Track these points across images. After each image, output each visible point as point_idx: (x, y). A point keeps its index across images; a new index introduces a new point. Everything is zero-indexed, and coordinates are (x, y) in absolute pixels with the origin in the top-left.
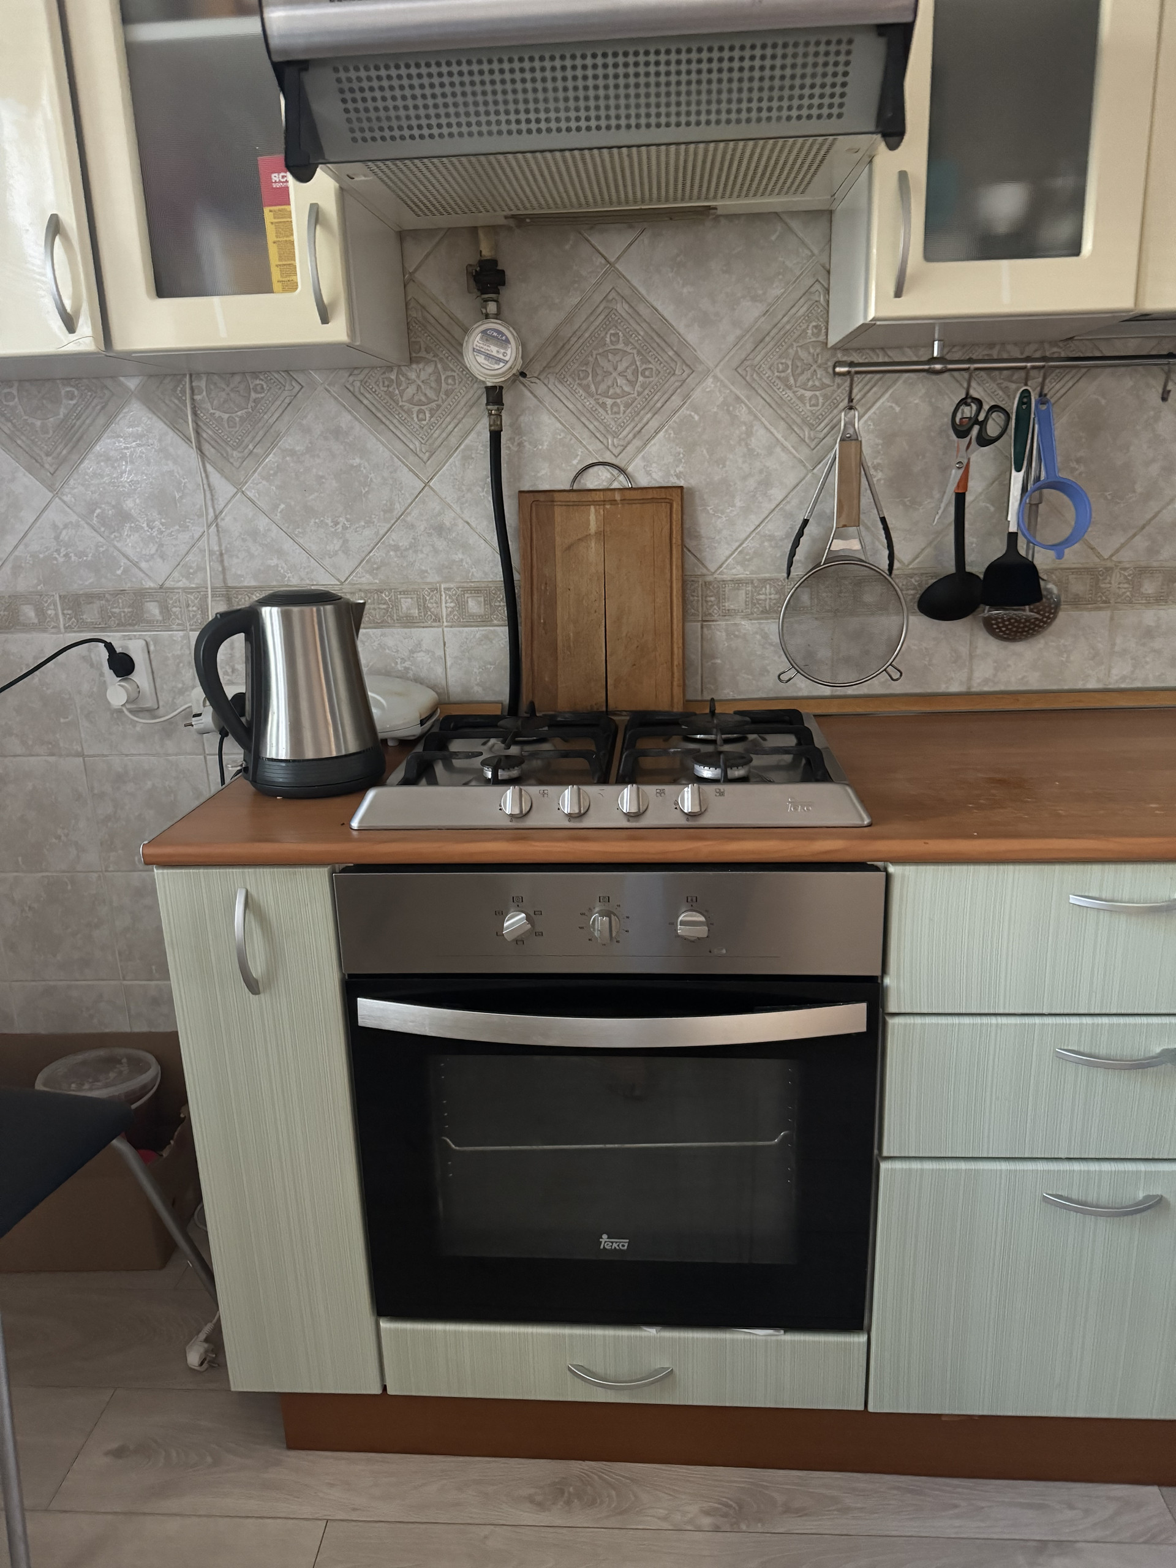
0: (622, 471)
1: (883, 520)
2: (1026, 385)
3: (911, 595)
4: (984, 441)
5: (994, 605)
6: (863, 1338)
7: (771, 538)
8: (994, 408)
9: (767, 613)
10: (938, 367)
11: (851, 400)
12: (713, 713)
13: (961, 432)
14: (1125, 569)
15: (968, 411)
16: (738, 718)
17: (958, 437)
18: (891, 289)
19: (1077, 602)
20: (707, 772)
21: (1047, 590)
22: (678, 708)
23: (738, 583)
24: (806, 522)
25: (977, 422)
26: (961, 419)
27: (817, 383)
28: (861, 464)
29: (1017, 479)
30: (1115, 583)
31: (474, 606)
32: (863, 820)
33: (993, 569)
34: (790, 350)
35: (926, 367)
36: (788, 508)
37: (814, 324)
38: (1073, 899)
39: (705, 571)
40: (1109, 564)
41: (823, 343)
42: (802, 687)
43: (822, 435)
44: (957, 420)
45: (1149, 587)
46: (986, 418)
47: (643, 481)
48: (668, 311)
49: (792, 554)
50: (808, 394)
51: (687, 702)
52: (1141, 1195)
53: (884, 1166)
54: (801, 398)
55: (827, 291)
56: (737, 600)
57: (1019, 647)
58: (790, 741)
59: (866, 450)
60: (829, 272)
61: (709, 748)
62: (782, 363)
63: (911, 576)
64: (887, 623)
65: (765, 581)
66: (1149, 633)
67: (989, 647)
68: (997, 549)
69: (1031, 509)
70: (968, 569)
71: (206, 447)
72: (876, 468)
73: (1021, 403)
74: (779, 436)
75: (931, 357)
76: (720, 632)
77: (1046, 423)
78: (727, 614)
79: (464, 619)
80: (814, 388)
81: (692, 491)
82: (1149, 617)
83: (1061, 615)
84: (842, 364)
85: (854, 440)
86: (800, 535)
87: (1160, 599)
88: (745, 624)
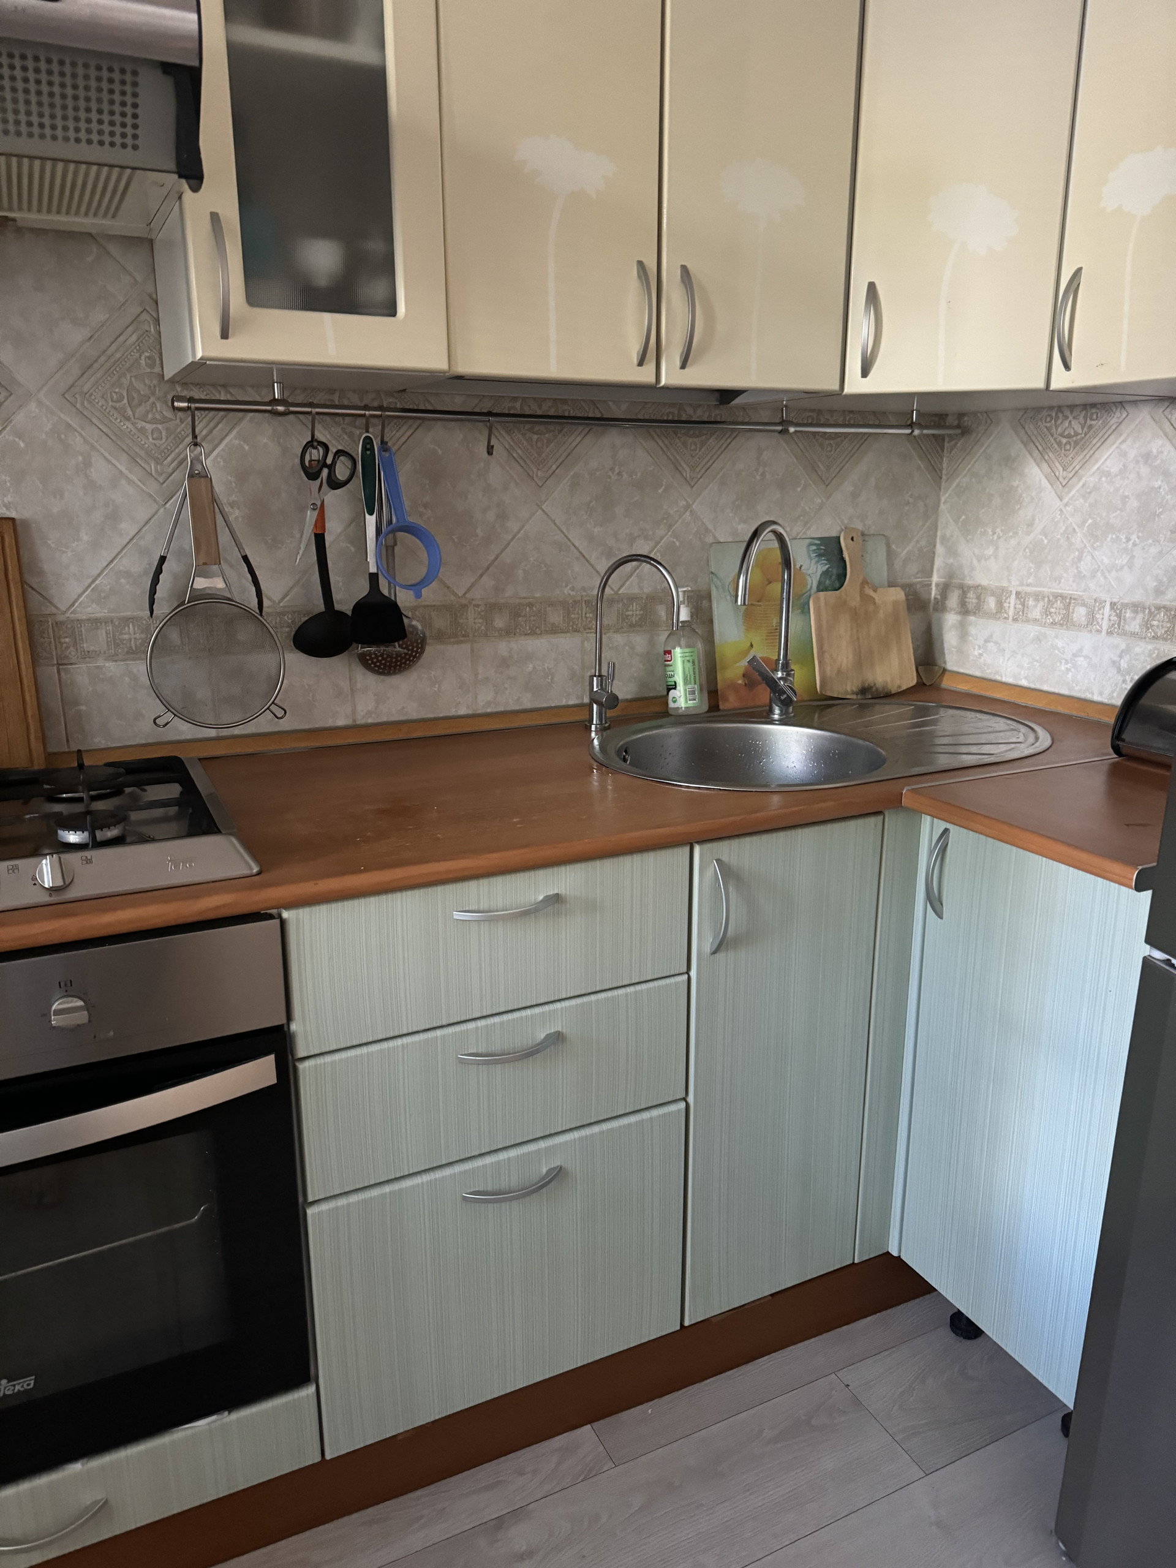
1: (245, 559)
2: (367, 431)
3: (284, 634)
4: (334, 484)
5: (363, 642)
6: (311, 1389)
7: (128, 574)
8: (339, 453)
9: (133, 653)
10: (281, 408)
11: (195, 437)
12: (81, 766)
13: (312, 475)
14: (478, 606)
15: (316, 454)
16: (111, 770)
17: (309, 479)
18: (216, 329)
19: (441, 637)
20: (73, 837)
21: (413, 626)
22: (39, 764)
23: (96, 622)
24: (163, 559)
25: (325, 465)
26: (311, 461)
27: (158, 416)
28: (214, 500)
29: (371, 521)
30: (471, 618)
32: (251, 869)
33: (359, 606)
34: (123, 380)
35: (269, 408)
36: (142, 543)
37: (147, 354)
38: (457, 915)
39: (54, 610)
40: (464, 601)
41: (159, 374)
42: (183, 730)
43: (170, 470)
44: (307, 464)
45: (500, 621)
46: (334, 462)
49: (153, 591)
50: (149, 427)
51: (50, 756)
52: (544, 1170)
53: (310, 1211)
54: (142, 430)
55: (157, 321)
56: (100, 639)
57: (395, 680)
58: (173, 790)
59: (218, 488)
60: (157, 303)
61: (79, 808)
62: (115, 392)
63: (283, 614)
64: (263, 661)
65: (126, 620)
66: (504, 663)
67: (366, 680)
68: (362, 589)
69: (387, 551)
70: (337, 607)
72: (232, 505)
73: (364, 449)
74: (123, 468)
75: (272, 398)
76: (81, 675)
77: (390, 467)
78: (87, 656)
80: (154, 421)
81: (26, 523)
82: (503, 647)
83: (429, 650)
84: (181, 399)
85: (204, 476)
86: (159, 571)
87: (509, 632)
88: (112, 668)
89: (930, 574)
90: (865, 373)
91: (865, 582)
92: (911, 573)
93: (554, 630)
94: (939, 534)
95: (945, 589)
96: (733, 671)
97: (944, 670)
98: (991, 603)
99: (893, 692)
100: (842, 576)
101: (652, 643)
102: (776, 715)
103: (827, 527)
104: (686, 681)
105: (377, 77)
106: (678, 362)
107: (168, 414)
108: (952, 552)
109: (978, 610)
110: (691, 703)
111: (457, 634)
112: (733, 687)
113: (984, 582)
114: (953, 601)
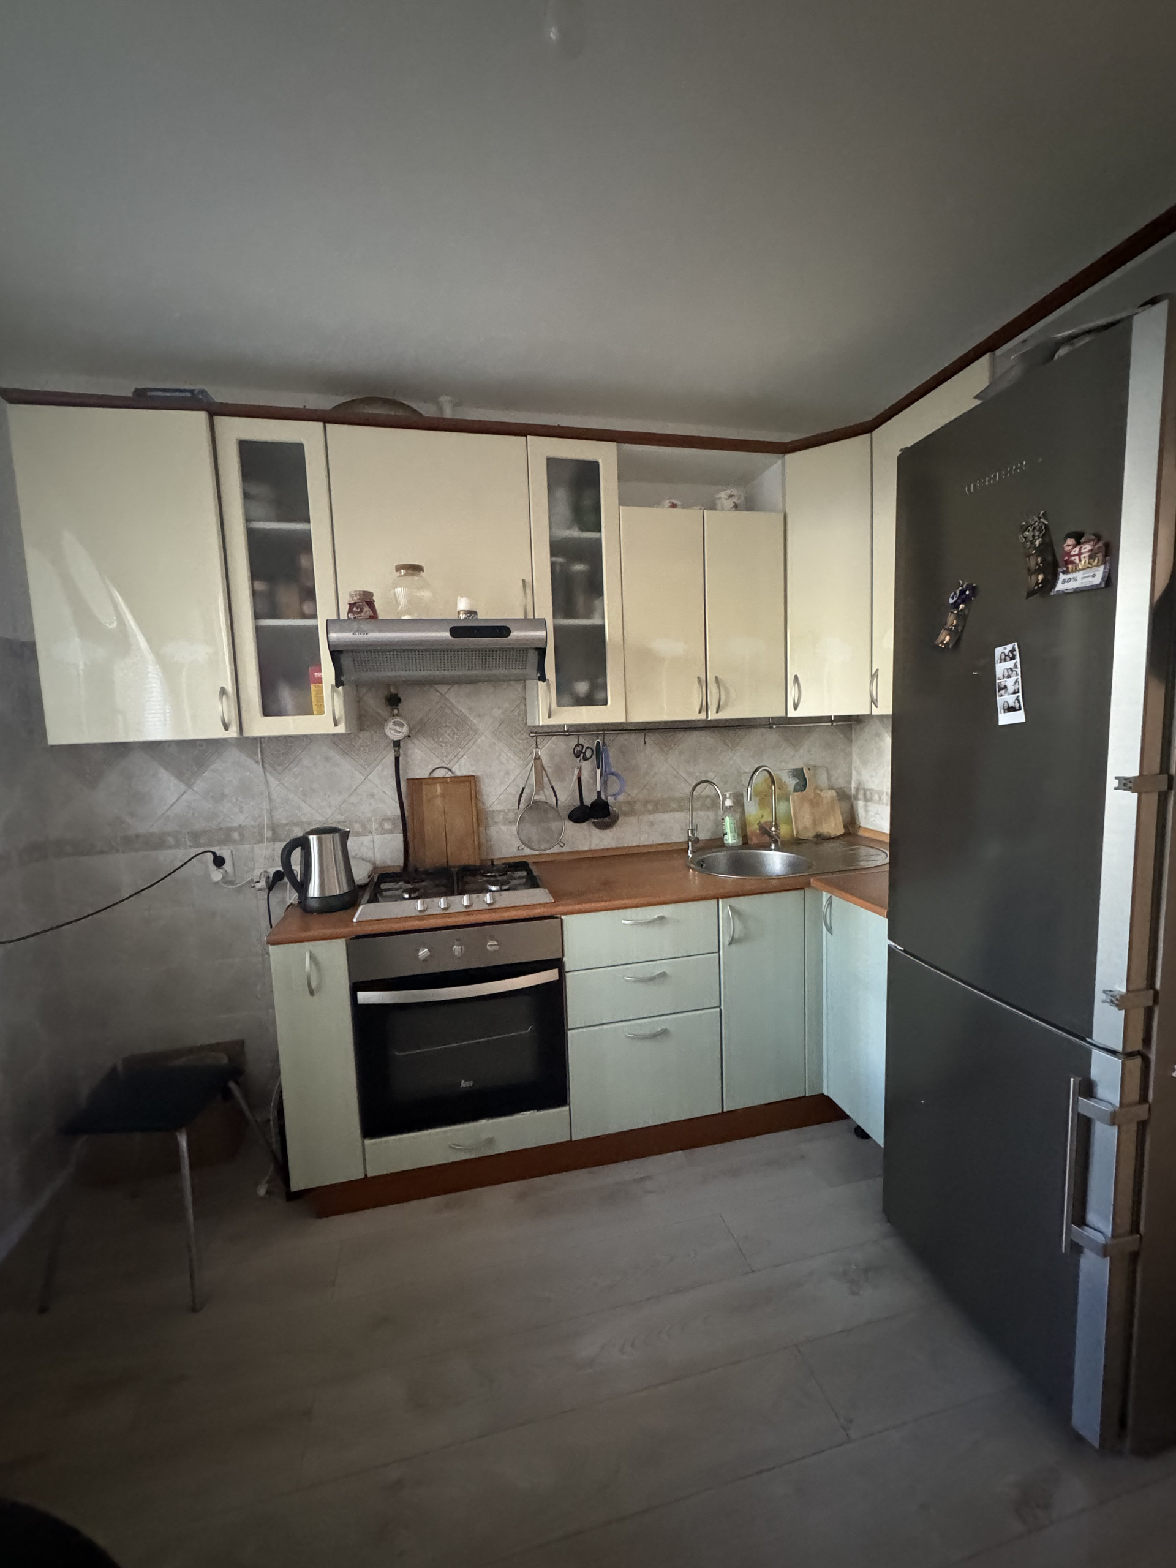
0: (450, 770)
1: (552, 787)
2: (598, 739)
3: (565, 813)
4: (585, 759)
5: (594, 818)
6: (566, 1108)
7: (511, 794)
8: (588, 748)
9: (511, 823)
10: (567, 733)
11: (537, 745)
12: (493, 864)
13: (577, 756)
14: (641, 801)
15: (579, 749)
16: (504, 866)
17: (576, 758)
18: (547, 716)
19: (626, 814)
20: (494, 888)
21: (613, 810)
22: (478, 864)
23: (500, 811)
24: (523, 789)
25: (582, 752)
28: (543, 767)
29: (598, 771)
30: (638, 806)
31: (387, 826)
32: (551, 900)
33: (593, 804)
34: (513, 727)
35: (563, 734)
36: (517, 783)
37: (522, 717)
38: (624, 922)
39: (485, 807)
40: (635, 800)
41: (525, 723)
42: (528, 851)
43: (527, 756)
44: (576, 752)
45: (650, 807)
46: (585, 752)
47: (458, 774)
48: (465, 711)
49: (520, 800)
50: (521, 741)
51: (481, 860)
52: (659, 1030)
53: (569, 1033)
54: (519, 743)
55: (525, 705)
56: (499, 818)
57: (607, 831)
58: (524, 873)
59: (544, 762)
60: (525, 699)
61: (492, 879)
62: (510, 730)
63: (565, 807)
64: (557, 825)
65: (510, 810)
66: (652, 824)
67: (596, 832)
68: (595, 797)
69: (605, 783)
70: (585, 804)
71: (266, 766)
72: (548, 767)
73: (597, 745)
74: (511, 756)
75: (564, 730)
76: (493, 831)
77: (606, 751)
78: (496, 823)
79: (384, 832)
80: (523, 739)
81: (478, 777)
82: (651, 817)
83: (620, 819)
84: (532, 733)
85: (539, 758)
86: (522, 793)
87: (654, 811)
88: (503, 827)
89: (850, 783)
90: (795, 709)
91: (817, 788)
92: (841, 783)
93: (673, 810)
94: (853, 766)
95: (857, 789)
96: (753, 828)
97: (860, 826)
98: (876, 797)
99: (832, 837)
100: (805, 785)
101: (716, 815)
102: (773, 847)
103: (797, 764)
104: (731, 832)
106: (715, 711)
107: (528, 737)
108: (859, 773)
109: (871, 800)
110: (735, 841)
111: (631, 813)
112: (753, 833)
113: (873, 787)
114: (861, 796)
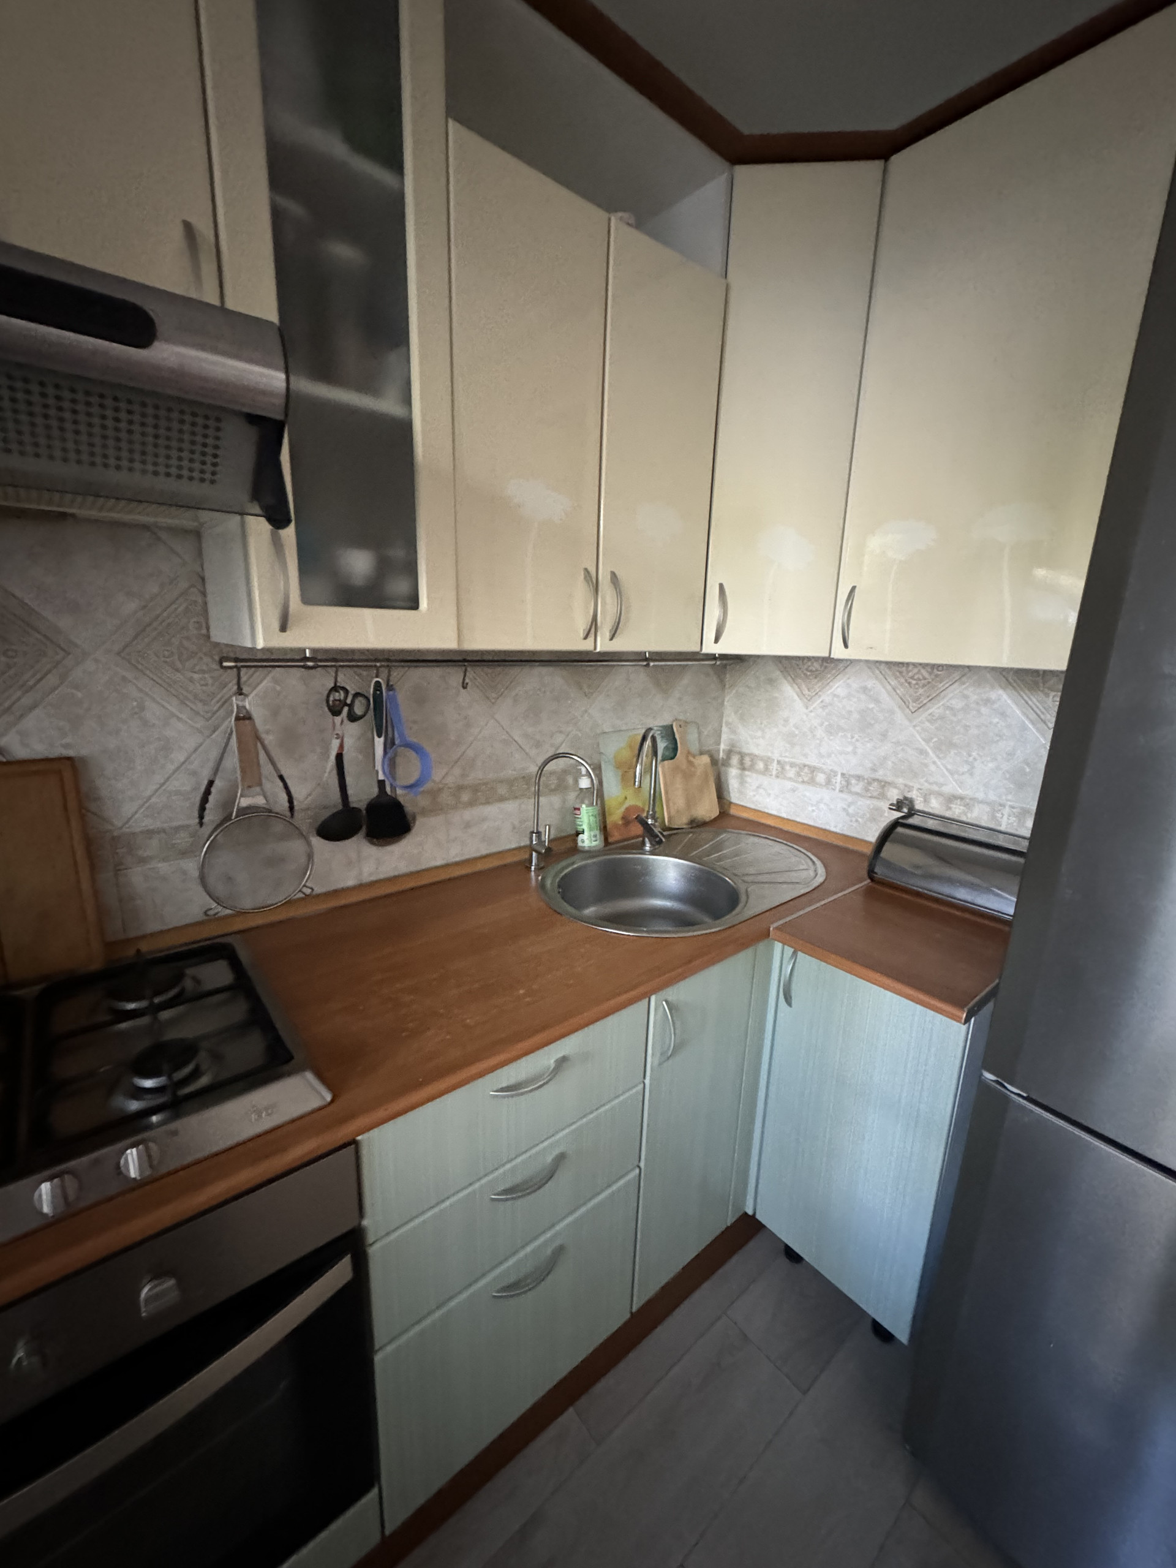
1: (281, 778)
2: (377, 679)
3: (310, 826)
4: (353, 718)
5: (370, 829)
6: (375, 1492)
7: (178, 793)
8: (357, 695)
9: (185, 853)
10: (310, 664)
11: (239, 687)
12: (138, 955)
13: (335, 712)
14: (449, 788)
15: (338, 696)
17: (333, 715)
18: (276, 625)
19: (424, 812)
21: (406, 810)
23: (150, 833)
24: (211, 783)
25: (346, 704)
26: (333, 701)
27: (205, 668)
28: (257, 737)
29: (379, 742)
30: (445, 798)
32: (323, 1098)
33: (371, 805)
34: (174, 640)
35: (302, 664)
36: (192, 767)
37: (195, 620)
39: (110, 827)
40: (441, 786)
41: (204, 635)
43: (215, 708)
44: (331, 703)
45: (465, 797)
46: (353, 701)
49: (202, 809)
50: (196, 676)
51: (109, 946)
52: (549, 1253)
54: (191, 680)
55: (204, 594)
56: (151, 848)
57: (392, 847)
59: (260, 726)
60: (203, 579)
62: (167, 650)
63: (308, 809)
65: (177, 829)
66: (468, 825)
68: (371, 792)
69: (391, 764)
70: (353, 805)
72: (267, 732)
73: (375, 690)
74: (174, 710)
75: (303, 656)
76: (136, 877)
77: (393, 700)
78: (143, 861)
80: (203, 672)
81: (83, 760)
82: (468, 814)
83: (416, 823)
84: (228, 659)
85: (248, 717)
86: (207, 792)
87: (471, 804)
88: (163, 867)
89: (719, 744)
90: (716, 641)
91: (689, 753)
92: (709, 744)
93: (502, 799)
94: (724, 720)
95: (729, 753)
96: (615, 817)
97: (731, 803)
98: (761, 765)
99: (708, 820)
100: (675, 749)
101: (564, 801)
102: (648, 847)
103: (665, 719)
104: (591, 829)
105: (404, 429)
106: (608, 635)
107: (215, 666)
108: (733, 731)
109: (752, 768)
110: (594, 844)
111: (436, 809)
112: (616, 826)
113: (756, 752)
114: (735, 760)
